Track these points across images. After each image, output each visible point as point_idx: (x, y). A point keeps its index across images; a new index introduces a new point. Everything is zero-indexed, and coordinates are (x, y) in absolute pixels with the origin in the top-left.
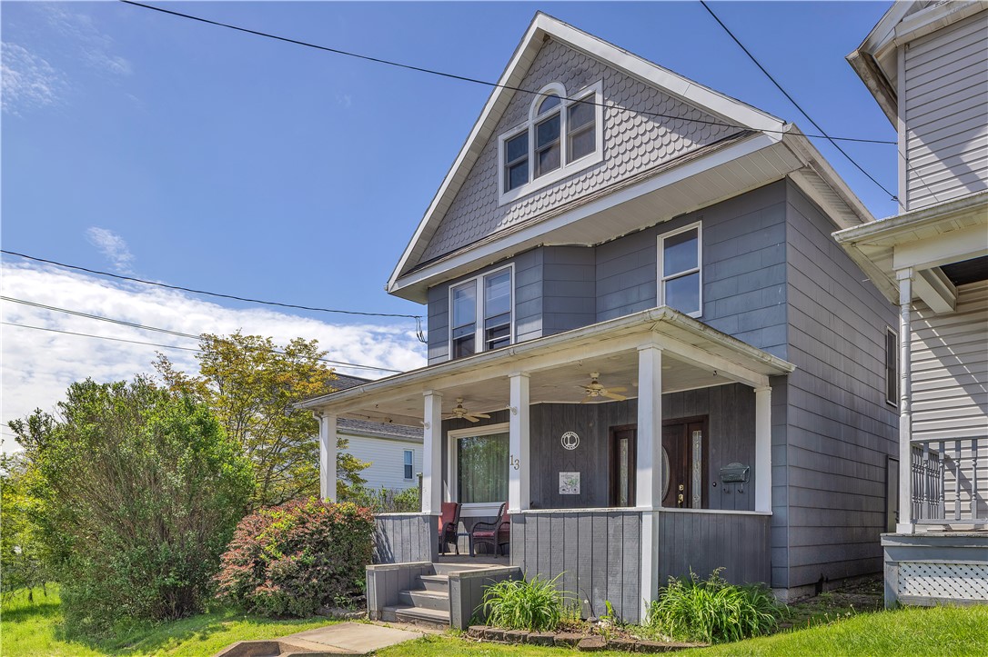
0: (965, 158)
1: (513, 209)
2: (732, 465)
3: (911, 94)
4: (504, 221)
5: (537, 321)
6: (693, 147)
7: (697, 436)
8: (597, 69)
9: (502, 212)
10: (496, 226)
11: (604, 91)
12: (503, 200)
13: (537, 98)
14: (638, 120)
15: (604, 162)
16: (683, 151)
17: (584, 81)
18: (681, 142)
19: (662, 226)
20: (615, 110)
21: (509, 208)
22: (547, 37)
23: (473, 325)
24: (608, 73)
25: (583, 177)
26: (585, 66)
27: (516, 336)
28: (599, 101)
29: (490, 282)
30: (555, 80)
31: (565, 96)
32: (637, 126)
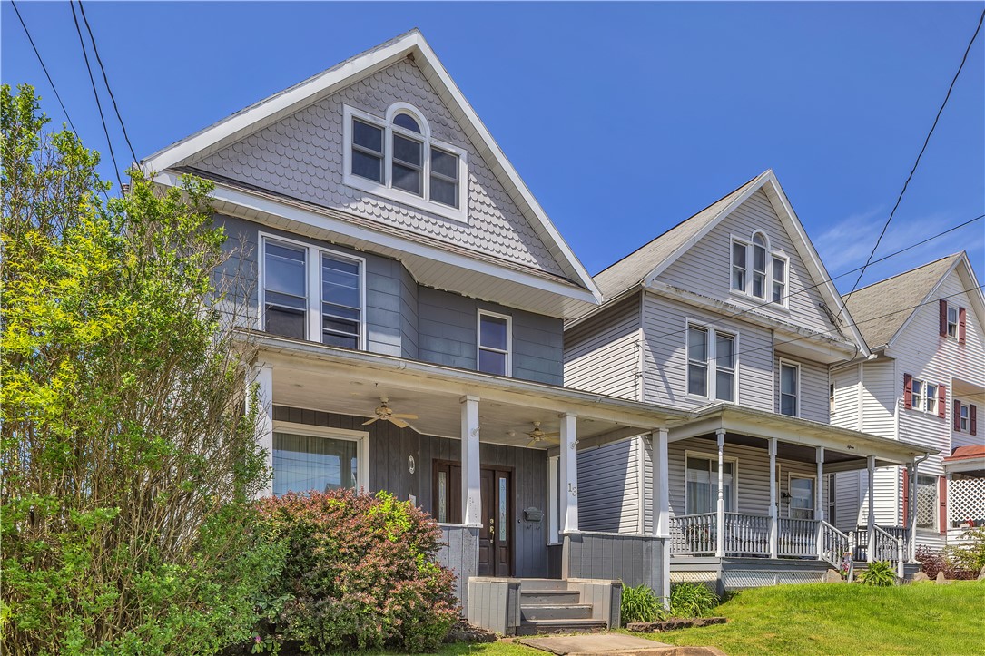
0: (664, 368)
1: (365, 200)
2: (531, 508)
3: (647, 321)
4: (354, 206)
5: (395, 335)
6: (538, 266)
7: (503, 482)
8: (460, 135)
9: (350, 193)
10: (340, 204)
11: (469, 163)
12: (352, 180)
13: (396, 108)
14: (498, 213)
15: (467, 225)
16: (531, 265)
17: (449, 136)
18: (529, 257)
19: (479, 303)
20: (478, 188)
21: (358, 195)
22: (412, 57)
23: (303, 301)
24: (472, 151)
25: (448, 225)
26: (451, 123)
27: (368, 340)
28: (463, 167)
29: (327, 261)
30: (418, 107)
31: (429, 133)
32: (494, 216)
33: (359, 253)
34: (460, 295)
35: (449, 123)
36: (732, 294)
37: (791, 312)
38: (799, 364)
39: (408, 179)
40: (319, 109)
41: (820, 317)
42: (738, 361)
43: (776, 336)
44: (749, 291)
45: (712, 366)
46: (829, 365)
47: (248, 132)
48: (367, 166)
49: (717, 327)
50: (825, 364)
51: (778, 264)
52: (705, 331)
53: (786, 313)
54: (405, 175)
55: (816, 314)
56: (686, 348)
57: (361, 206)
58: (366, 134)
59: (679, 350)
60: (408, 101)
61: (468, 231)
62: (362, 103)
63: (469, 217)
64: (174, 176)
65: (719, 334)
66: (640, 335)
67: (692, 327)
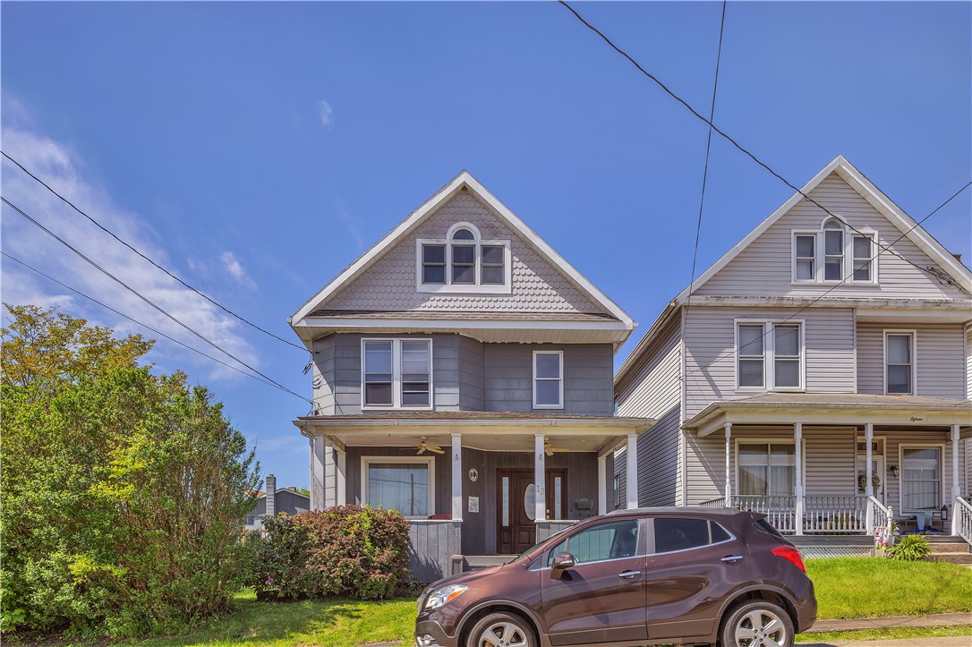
0: (709, 369)
1: (432, 299)
2: (582, 500)
3: (687, 331)
4: (423, 305)
5: (455, 386)
6: (575, 311)
7: (558, 481)
8: (505, 231)
9: (420, 297)
10: (414, 306)
11: (512, 249)
12: (422, 288)
13: (454, 228)
14: (537, 279)
15: (512, 295)
16: (569, 311)
17: (496, 235)
18: (566, 305)
19: (535, 346)
20: (520, 265)
21: (427, 296)
22: (464, 188)
23: (389, 376)
24: (514, 238)
25: (495, 299)
26: (497, 224)
27: (434, 394)
28: (507, 253)
29: (405, 346)
30: (471, 222)
31: (479, 237)
32: (536, 282)
33: (428, 335)
34: (518, 343)
35: (495, 225)
36: (794, 286)
37: (881, 285)
38: (915, 331)
39: (465, 275)
40: (400, 248)
41: (928, 281)
42: (804, 348)
43: (859, 313)
44: (820, 277)
45: (769, 357)
46: (964, 324)
47: (354, 278)
48: (433, 273)
49: (774, 320)
50: (960, 324)
51: (863, 242)
52: (760, 327)
53: (877, 288)
54: (463, 272)
55: (923, 279)
56: (736, 346)
57: (429, 304)
58: (433, 253)
59: (727, 350)
60: (463, 220)
61: (512, 299)
62: (428, 234)
63: (512, 289)
64: (309, 320)
65: (778, 327)
66: (681, 346)
67: (741, 326)
